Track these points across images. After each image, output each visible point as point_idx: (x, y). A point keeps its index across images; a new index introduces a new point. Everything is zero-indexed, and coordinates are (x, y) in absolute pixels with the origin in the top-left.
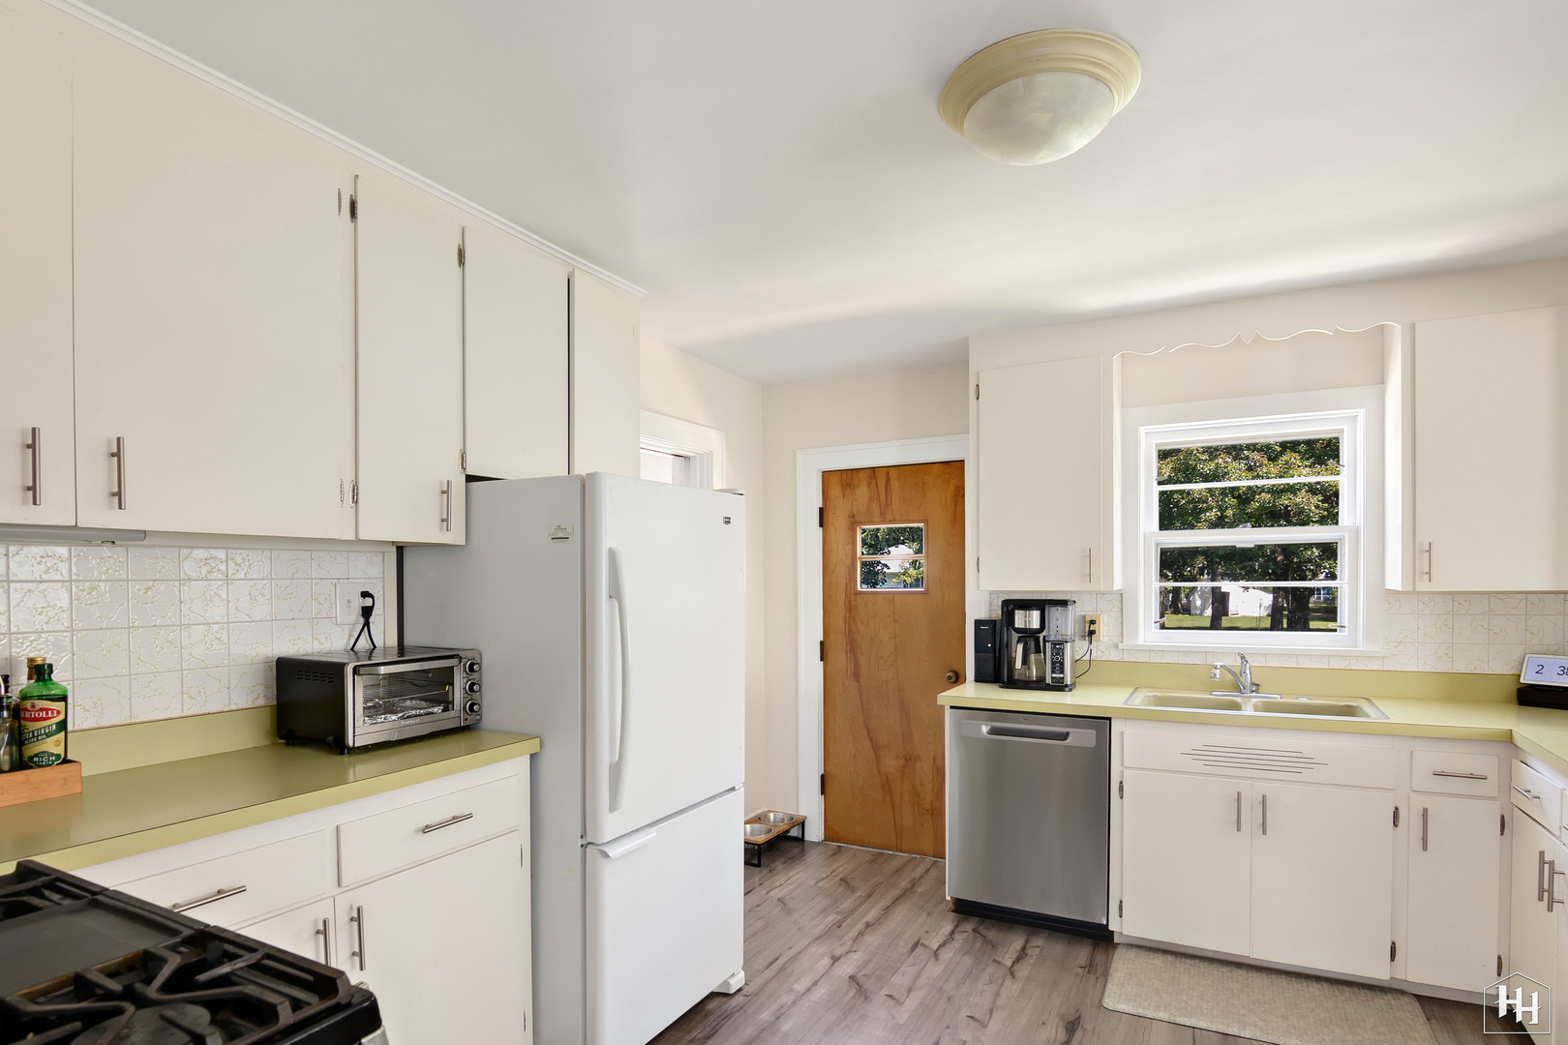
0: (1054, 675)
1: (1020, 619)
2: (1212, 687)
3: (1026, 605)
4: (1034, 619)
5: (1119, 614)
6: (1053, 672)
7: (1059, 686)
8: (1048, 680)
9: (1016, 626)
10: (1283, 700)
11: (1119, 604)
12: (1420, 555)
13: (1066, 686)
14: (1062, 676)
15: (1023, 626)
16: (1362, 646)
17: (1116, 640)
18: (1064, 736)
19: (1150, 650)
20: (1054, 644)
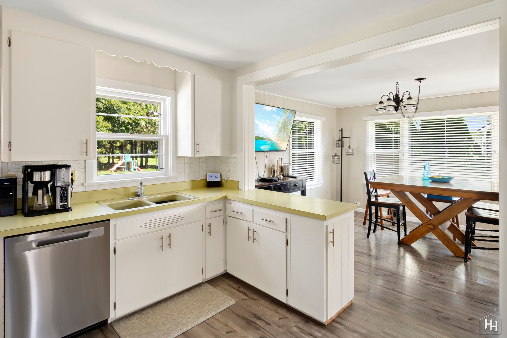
0: (61, 204)
1: (37, 177)
2: (127, 196)
3: (42, 168)
4: (47, 176)
5: (84, 169)
6: (61, 202)
7: (66, 209)
8: (58, 207)
9: (34, 180)
10: (153, 197)
11: (84, 165)
12: (196, 145)
13: (69, 208)
14: (66, 203)
15: (39, 180)
16: (170, 175)
17: (83, 182)
18: (87, 234)
19: (99, 185)
20: (61, 188)
